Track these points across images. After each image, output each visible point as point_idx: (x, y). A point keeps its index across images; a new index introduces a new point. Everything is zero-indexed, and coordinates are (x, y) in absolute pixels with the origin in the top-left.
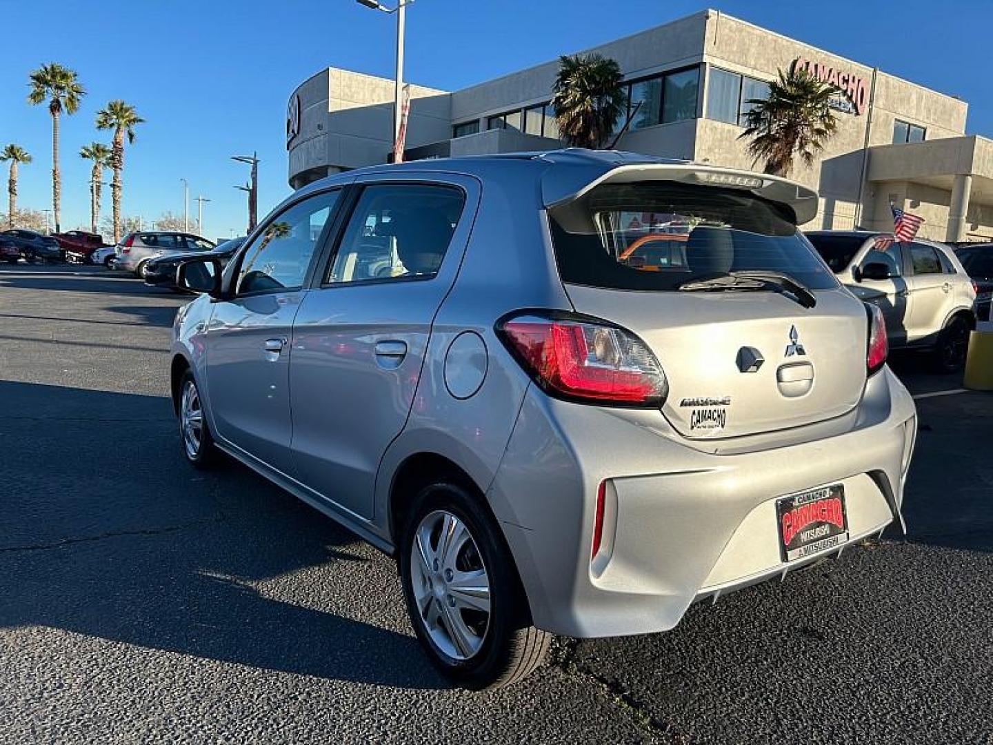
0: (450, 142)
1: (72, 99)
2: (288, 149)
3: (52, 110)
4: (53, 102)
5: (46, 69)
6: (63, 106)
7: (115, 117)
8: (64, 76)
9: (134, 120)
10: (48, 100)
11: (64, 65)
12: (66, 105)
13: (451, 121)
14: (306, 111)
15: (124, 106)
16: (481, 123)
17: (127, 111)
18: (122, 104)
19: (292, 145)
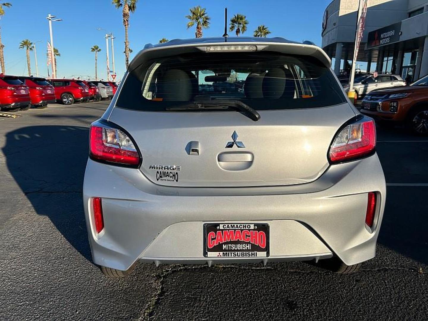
0: (401, 22)
1: (244, 27)
2: (322, 36)
3: (236, 32)
4: (237, 29)
5: (235, 17)
6: (241, 31)
7: (260, 32)
8: (241, 19)
9: (267, 33)
10: (236, 28)
11: (242, 14)
12: (242, 30)
13: (407, 10)
14: (330, 17)
15: (264, 28)
16: (425, 8)
17: (265, 29)
18: (263, 27)
19: (324, 34)
